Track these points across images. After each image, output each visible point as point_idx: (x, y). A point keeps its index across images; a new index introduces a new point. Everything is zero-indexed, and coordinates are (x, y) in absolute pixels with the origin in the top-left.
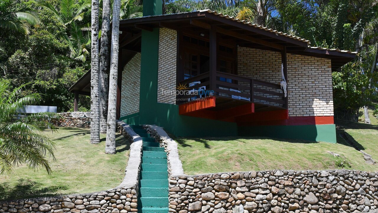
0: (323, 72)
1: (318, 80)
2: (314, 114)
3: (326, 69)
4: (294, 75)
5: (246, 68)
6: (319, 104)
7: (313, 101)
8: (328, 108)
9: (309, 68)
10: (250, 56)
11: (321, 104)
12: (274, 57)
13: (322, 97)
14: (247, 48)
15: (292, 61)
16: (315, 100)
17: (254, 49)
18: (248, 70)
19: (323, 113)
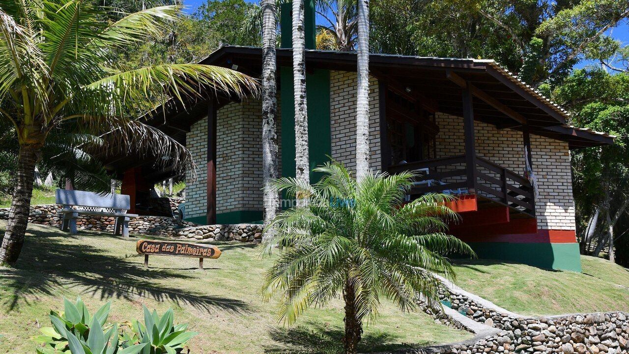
0: (558, 161)
1: (552, 174)
2: (547, 226)
3: (562, 157)
4: (517, 163)
5: (443, 147)
6: (554, 211)
7: (546, 205)
8: (567, 218)
9: (538, 153)
10: (449, 127)
11: (557, 211)
12: (486, 132)
13: (557, 201)
14: (445, 114)
15: (512, 141)
16: (549, 204)
17: (455, 117)
18: (446, 150)
19: (561, 225)
